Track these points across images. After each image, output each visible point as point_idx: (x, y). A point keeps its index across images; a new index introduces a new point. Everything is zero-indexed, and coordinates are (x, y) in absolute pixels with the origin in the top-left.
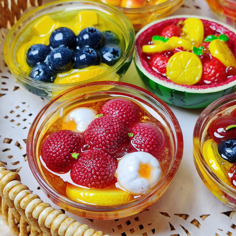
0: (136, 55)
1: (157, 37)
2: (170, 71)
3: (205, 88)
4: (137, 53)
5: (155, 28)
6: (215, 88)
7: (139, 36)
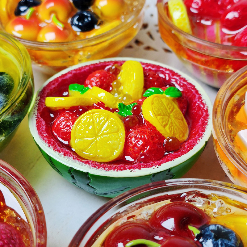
0: (34, 110)
1: (76, 85)
2: (75, 138)
3: (122, 170)
4: (37, 108)
5: (79, 73)
6: (137, 170)
7: (50, 82)
